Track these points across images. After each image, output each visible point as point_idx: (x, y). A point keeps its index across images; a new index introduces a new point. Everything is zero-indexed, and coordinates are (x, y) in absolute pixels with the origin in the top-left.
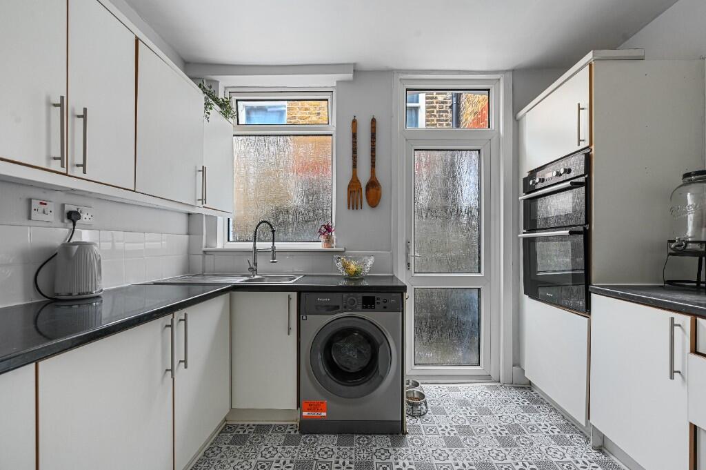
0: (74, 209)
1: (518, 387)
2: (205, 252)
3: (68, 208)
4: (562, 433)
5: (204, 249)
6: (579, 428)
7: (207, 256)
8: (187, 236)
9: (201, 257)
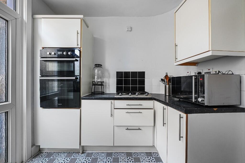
1: (34, 157)
4: (71, 158)
6: (72, 151)
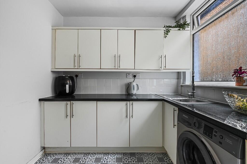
0: (135, 74)
2: (182, 86)
3: (134, 75)
5: (181, 84)
7: (182, 87)
8: (177, 80)
9: (180, 87)
